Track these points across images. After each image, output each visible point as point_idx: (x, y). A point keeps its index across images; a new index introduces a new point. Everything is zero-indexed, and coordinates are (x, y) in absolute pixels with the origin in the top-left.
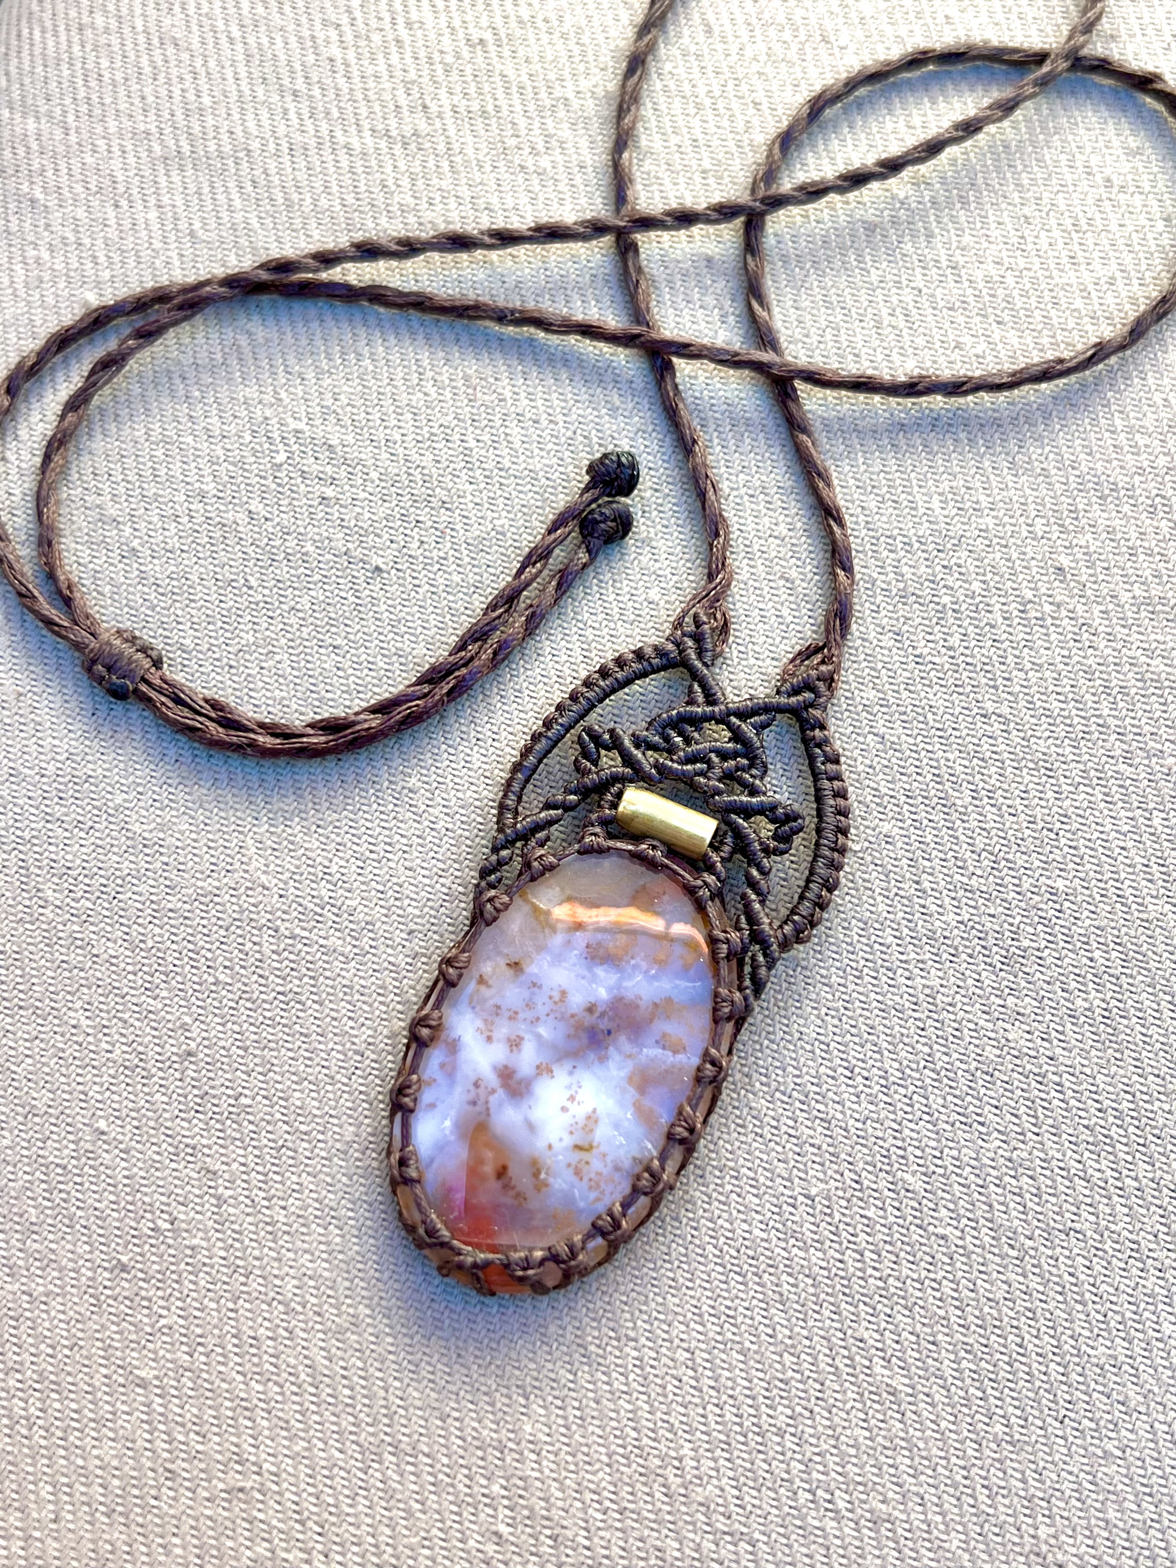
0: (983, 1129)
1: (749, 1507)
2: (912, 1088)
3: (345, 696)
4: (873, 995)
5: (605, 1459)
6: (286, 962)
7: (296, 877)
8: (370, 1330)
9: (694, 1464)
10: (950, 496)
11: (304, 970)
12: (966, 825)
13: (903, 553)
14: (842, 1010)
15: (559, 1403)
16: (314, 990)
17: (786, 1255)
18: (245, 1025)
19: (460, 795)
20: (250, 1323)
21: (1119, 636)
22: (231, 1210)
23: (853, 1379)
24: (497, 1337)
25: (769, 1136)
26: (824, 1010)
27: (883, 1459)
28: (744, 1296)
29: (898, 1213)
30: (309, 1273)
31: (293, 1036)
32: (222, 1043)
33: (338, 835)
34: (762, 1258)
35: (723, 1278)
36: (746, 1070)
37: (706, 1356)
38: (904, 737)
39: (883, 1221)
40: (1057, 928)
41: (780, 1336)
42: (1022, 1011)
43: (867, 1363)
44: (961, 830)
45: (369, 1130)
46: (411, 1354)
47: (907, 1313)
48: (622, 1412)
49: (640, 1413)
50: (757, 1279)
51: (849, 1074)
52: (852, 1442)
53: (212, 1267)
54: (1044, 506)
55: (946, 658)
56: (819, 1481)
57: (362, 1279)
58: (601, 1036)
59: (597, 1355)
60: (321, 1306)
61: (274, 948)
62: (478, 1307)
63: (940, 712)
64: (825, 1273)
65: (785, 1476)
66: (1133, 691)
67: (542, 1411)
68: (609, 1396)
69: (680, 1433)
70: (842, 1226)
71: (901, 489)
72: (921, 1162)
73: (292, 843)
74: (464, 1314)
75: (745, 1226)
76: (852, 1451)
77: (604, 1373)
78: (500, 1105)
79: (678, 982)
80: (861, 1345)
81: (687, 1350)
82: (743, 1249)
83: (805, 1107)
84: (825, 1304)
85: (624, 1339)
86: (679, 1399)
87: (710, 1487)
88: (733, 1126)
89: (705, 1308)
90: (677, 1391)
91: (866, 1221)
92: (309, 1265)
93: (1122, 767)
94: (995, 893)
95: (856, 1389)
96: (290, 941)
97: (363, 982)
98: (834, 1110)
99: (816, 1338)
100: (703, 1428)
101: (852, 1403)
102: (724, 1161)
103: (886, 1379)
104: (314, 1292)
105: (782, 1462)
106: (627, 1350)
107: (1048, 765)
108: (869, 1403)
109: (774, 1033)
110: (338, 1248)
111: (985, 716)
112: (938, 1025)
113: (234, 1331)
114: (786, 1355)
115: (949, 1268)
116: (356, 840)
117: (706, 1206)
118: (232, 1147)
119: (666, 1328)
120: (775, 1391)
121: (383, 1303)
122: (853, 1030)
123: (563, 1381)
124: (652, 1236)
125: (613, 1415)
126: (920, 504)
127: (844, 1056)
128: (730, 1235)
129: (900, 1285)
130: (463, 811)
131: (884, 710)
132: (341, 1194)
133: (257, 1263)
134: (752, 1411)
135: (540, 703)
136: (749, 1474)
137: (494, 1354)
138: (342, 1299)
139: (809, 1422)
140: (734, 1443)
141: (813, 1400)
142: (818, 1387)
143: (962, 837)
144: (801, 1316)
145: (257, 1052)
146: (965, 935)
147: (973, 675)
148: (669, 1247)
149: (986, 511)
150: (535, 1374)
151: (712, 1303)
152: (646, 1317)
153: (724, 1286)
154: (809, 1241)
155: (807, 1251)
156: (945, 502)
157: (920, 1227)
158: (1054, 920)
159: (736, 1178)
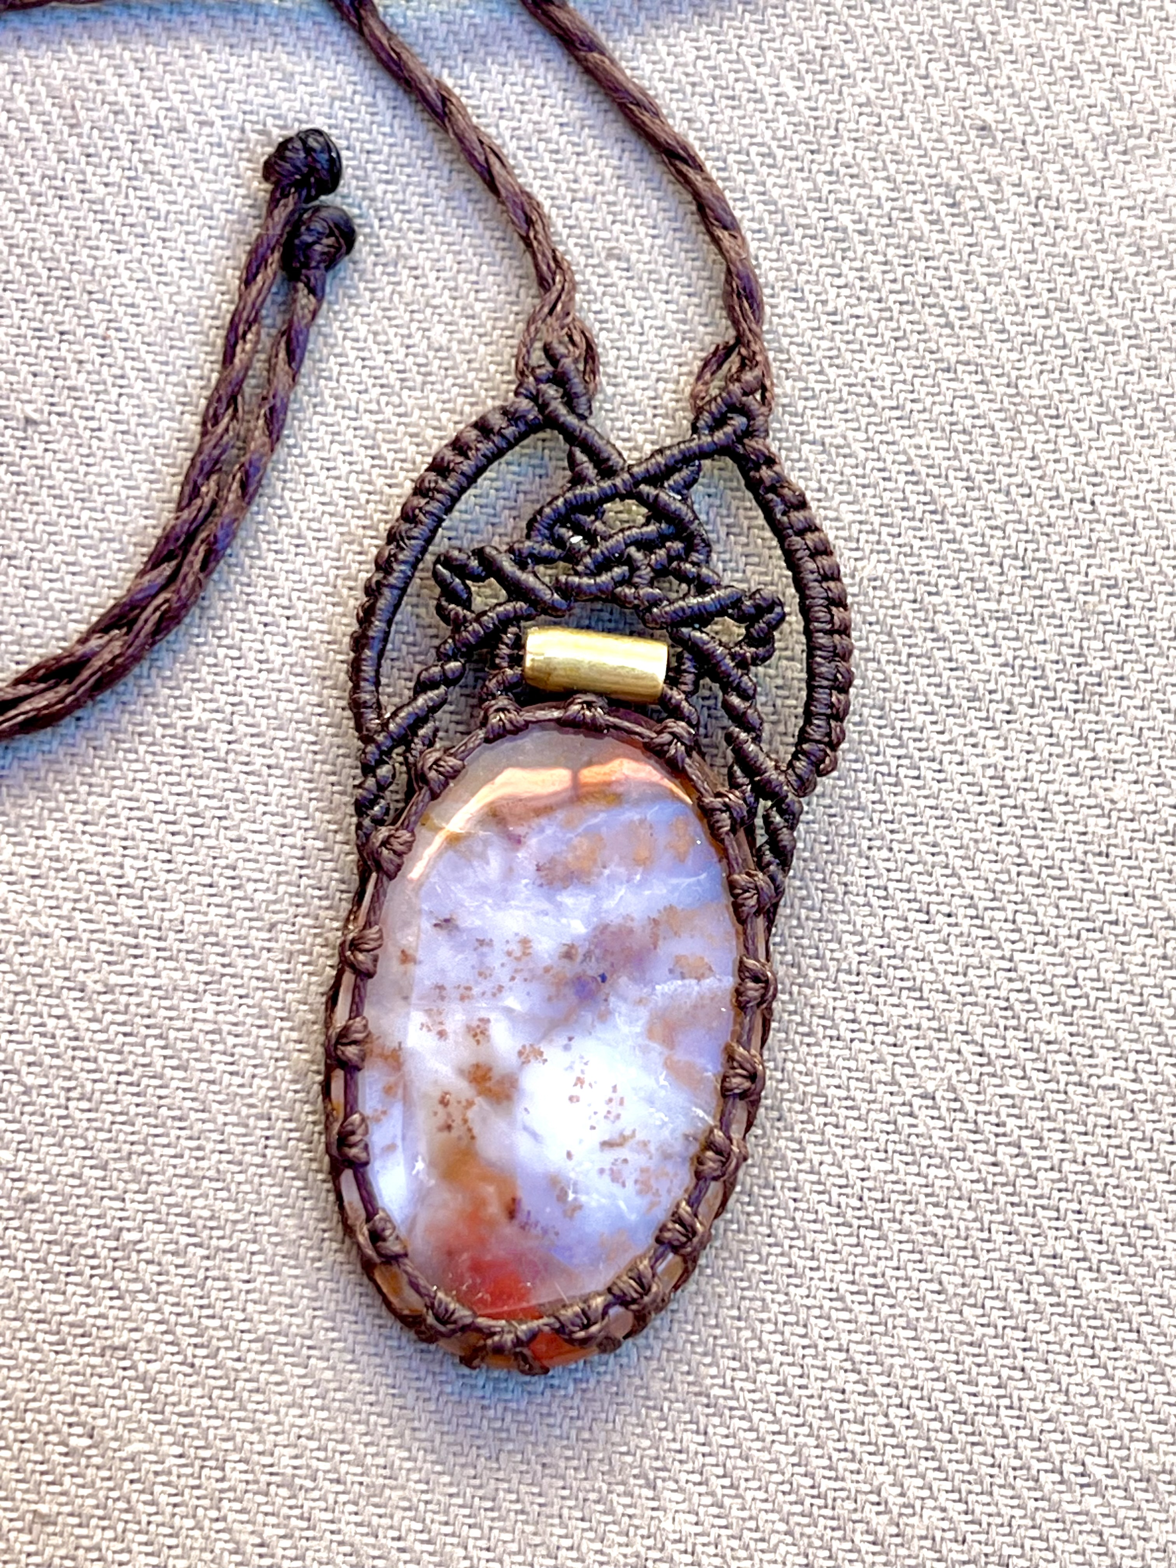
0: (1119, 929)
1: (985, 1519)
2: (1011, 907)
3: (53, 624)
4: (922, 802)
5: (782, 1527)
6: (114, 1028)
7: (82, 905)
8: (415, 1476)
9: (898, 1490)
10: (803, 67)
11: (144, 1031)
12: (971, 530)
13: (765, 170)
14: (889, 836)
15: (696, 1478)
16: (168, 1052)
17: (923, 1181)
18: (91, 1135)
19: (270, 712)
20: (250, 1527)
21: (1091, 200)
22: (168, 1389)
23: (1061, 1310)
24: (587, 1422)
25: (849, 1035)
26: (865, 844)
27: (1130, 1397)
28: (887, 1253)
29: (1046, 1077)
30: (304, 1432)
31: (163, 1125)
32: (67, 1170)
33: (118, 826)
34: (894, 1197)
35: (854, 1241)
36: (789, 958)
37: (866, 1348)
38: (850, 434)
39: (1031, 1094)
40: (1131, 630)
41: (951, 1290)
42: (1118, 756)
43: (1071, 1282)
44: (966, 539)
45: (315, 1214)
46: (480, 1487)
47: (1100, 1200)
48: (783, 1460)
49: (805, 1451)
50: (896, 1226)
51: (925, 918)
52: (1085, 1390)
53: (170, 1473)
54: (935, 43)
55: (872, 305)
56: (1062, 1453)
57: (379, 1415)
58: (593, 986)
59: (726, 1398)
60: (336, 1470)
61: (89, 1014)
62: (548, 1393)
63: (887, 384)
64: (980, 1186)
65: (1017, 1463)
66: (1131, 272)
67: (679, 1497)
68: (759, 1445)
69: (866, 1458)
70: (981, 1118)
71: (732, 76)
72: (1054, 999)
73: (57, 860)
74: (532, 1409)
75: (859, 1164)
76: (1091, 1401)
77: (742, 1418)
78: (484, 1120)
79: (674, 881)
80: (1057, 1262)
81: (840, 1350)
82: (866, 1194)
83: (882, 981)
84: (994, 1227)
85: (752, 1365)
86: (850, 1416)
87: (926, 1513)
88: (797, 1038)
89: (843, 1287)
90: (844, 1406)
91: (1009, 1101)
92: (301, 1422)
93: (1149, 383)
94: (1037, 611)
95: (1068, 1320)
96: (108, 998)
97: (231, 1018)
98: (921, 973)
99: (997, 1275)
100: (893, 1441)
101: (1069, 1340)
102: (801, 1088)
103: (1102, 1295)
104: (321, 1455)
105: (1008, 1446)
106: (761, 1377)
107: (1053, 412)
108: (1091, 1333)
109: (809, 897)
110: (333, 1385)
111: (948, 370)
112: (1018, 812)
113: (231, 1546)
114: (966, 1309)
115: (1133, 1124)
116: (145, 825)
117: (800, 1156)
118: (136, 1306)
119: (802, 1331)
120: (969, 1360)
121: (418, 1434)
122: (913, 858)
123: (693, 1447)
124: (743, 1218)
125: (773, 1467)
126: (766, 90)
127: (911, 896)
128: (843, 1181)
129: (1080, 1168)
130: (281, 734)
131: (812, 403)
132: (310, 1312)
133: (229, 1445)
134: (948, 1397)
135: (334, 544)
136: (971, 1478)
137: (589, 1446)
138: (362, 1449)
139: (1024, 1384)
140: (938, 1446)
141: (1020, 1354)
142: (1021, 1335)
143: (971, 549)
144: (969, 1253)
145: (119, 1165)
146: (1016, 680)
147: (914, 317)
148: (770, 1226)
149: (860, 75)
150: (652, 1452)
151: (850, 1277)
152: (770, 1327)
153: (858, 1250)
154: (947, 1154)
155: (947, 1167)
156: (800, 78)
157: (1080, 1084)
158: (1124, 622)
159: (825, 1105)
